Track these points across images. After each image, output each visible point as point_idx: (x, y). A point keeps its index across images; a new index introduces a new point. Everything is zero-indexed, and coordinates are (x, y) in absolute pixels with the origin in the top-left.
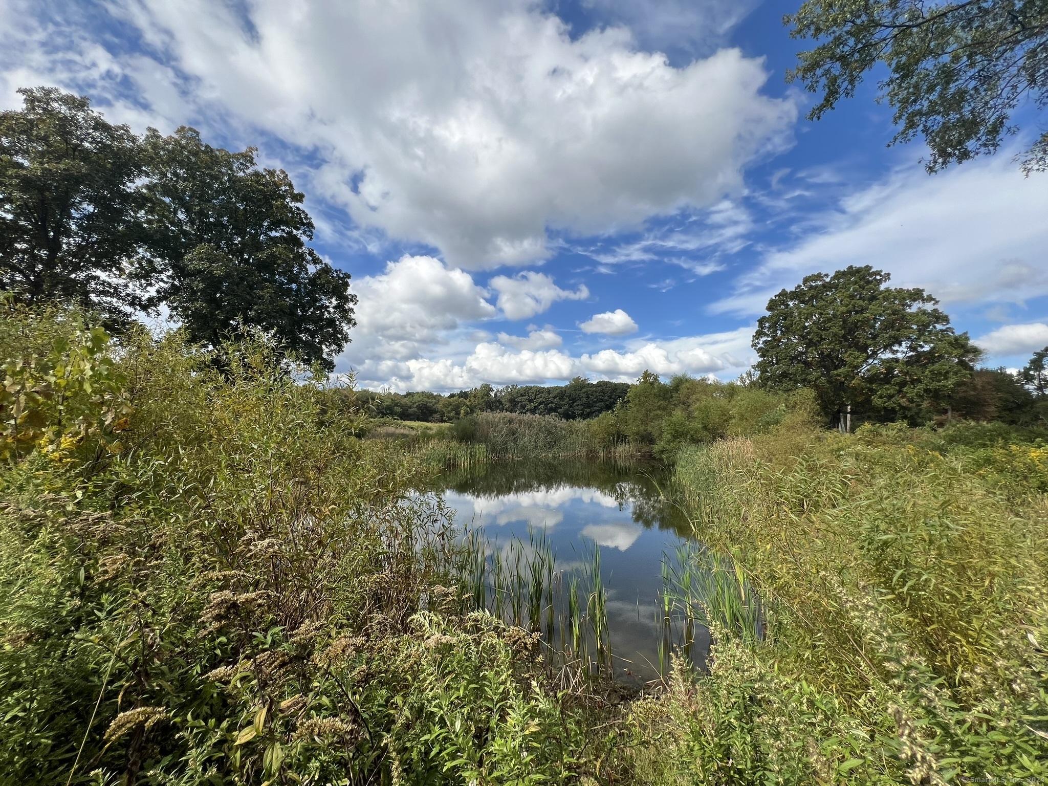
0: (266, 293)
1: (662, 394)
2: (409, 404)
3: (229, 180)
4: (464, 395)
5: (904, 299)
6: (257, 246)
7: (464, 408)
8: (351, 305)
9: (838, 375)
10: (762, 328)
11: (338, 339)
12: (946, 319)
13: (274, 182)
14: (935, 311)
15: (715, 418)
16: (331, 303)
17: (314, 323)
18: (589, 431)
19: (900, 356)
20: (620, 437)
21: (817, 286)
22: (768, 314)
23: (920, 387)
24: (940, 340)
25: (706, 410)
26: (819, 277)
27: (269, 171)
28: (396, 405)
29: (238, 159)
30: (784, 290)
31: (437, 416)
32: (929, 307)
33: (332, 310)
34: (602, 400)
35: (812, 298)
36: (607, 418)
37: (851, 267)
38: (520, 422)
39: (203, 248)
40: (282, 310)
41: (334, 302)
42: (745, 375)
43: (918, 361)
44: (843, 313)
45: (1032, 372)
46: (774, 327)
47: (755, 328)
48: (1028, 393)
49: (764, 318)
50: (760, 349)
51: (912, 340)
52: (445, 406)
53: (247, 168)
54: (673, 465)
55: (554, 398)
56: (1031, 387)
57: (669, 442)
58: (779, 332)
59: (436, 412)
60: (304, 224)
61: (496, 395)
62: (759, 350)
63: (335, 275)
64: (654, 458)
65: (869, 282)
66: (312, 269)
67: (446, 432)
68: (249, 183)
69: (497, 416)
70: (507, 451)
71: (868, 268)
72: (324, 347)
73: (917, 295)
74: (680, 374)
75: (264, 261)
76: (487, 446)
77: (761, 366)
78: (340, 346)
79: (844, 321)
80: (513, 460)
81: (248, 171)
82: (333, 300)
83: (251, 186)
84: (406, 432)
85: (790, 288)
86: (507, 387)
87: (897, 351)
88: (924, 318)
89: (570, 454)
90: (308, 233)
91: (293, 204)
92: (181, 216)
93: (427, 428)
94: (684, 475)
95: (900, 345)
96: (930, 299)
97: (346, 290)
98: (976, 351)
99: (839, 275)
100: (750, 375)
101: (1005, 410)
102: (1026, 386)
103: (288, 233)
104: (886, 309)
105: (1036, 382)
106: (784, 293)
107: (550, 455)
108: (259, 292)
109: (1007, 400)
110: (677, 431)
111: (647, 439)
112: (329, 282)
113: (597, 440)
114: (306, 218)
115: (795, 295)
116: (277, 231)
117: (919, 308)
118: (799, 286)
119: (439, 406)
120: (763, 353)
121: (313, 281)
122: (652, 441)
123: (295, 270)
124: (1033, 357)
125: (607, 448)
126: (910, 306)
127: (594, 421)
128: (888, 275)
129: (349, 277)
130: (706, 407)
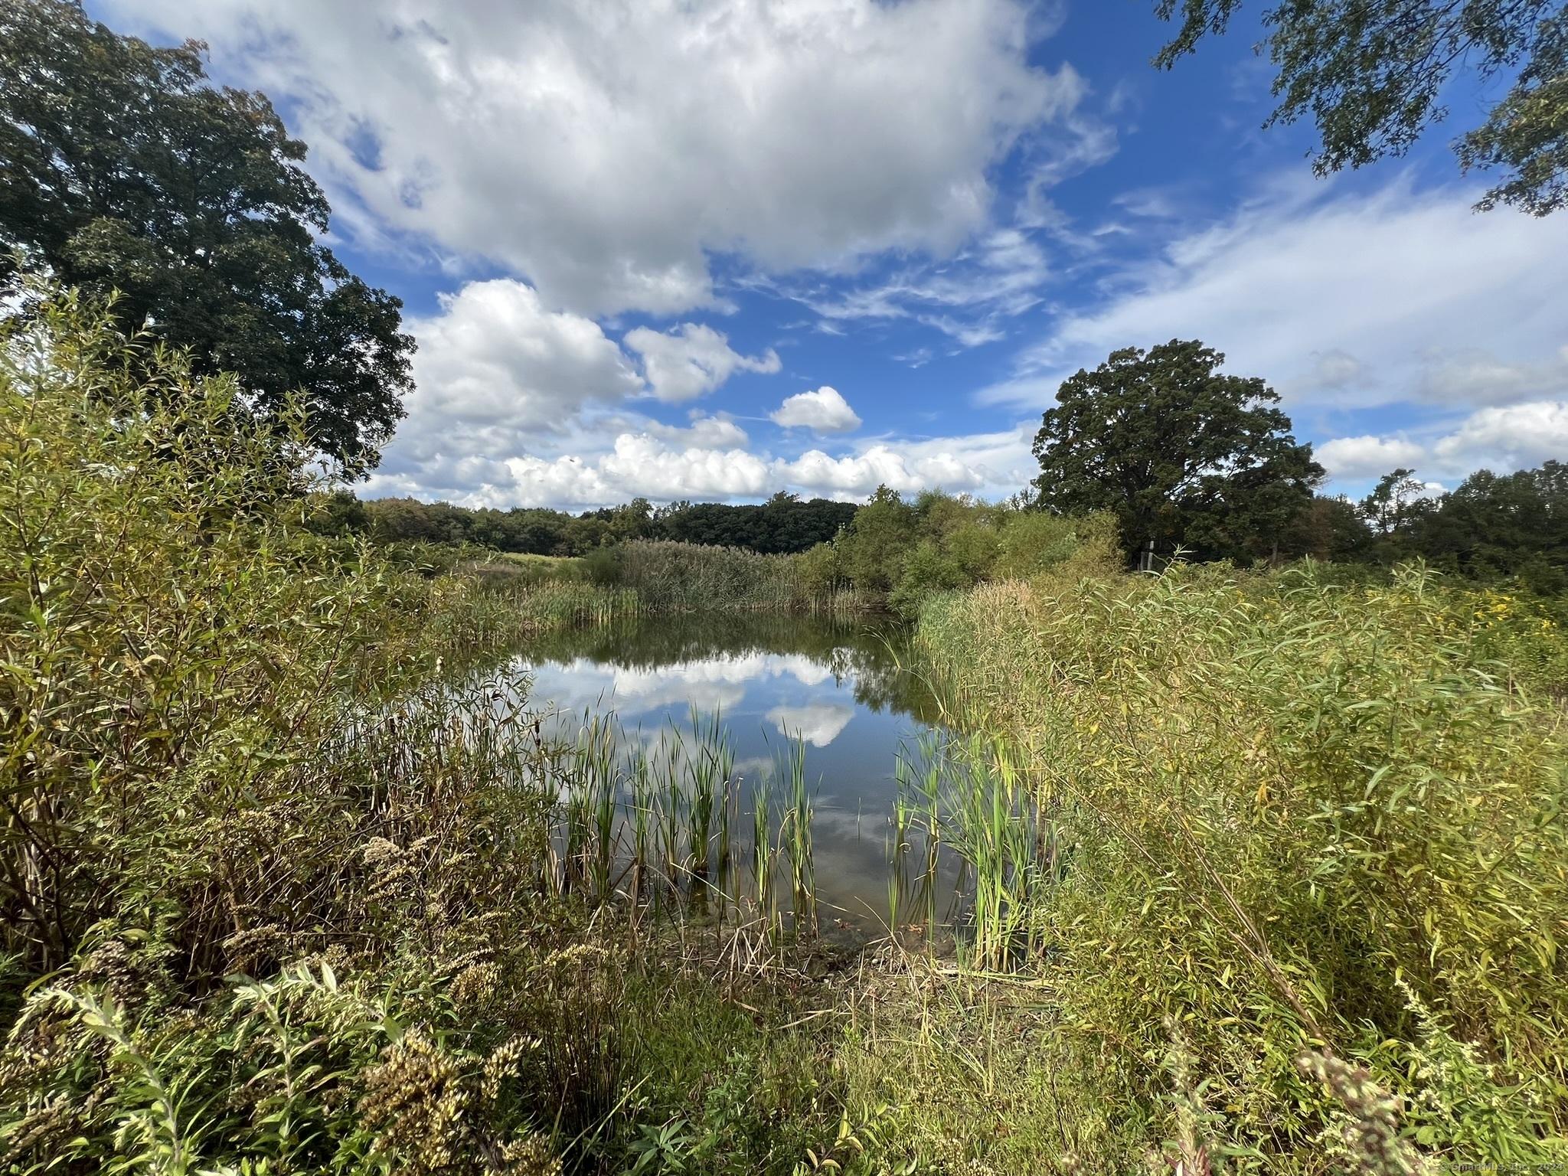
0: (244, 320)
1: (904, 518)
2: (517, 527)
3: (154, 100)
4: (606, 515)
5: (1240, 392)
6: (217, 234)
7: (606, 535)
8: (405, 354)
9: (1144, 497)
10: (1049, 426)
11: (385, 412)
12: (1286, 424)
13: (247, 117)
14: (1275, 411)
15: (977, 554)
16: (368, 348)
17: (338, 380)
18: (795, 571)
19: (1224, 473)
20: (841, 581)
21: (1126, 367)
22: (1058, 405)
23: (1246, 517)
24: (1277, 453)
25: (966, 544)
26: (1130, 353)
27: (234, 93)
28: (495, 528)
29: (169, 63)
30: (1082, 370)
31: (562, 546)
32: (1268, 405)
33: (371, 361)
34: (816, 528)
35: (1120, 383)
36: (823, 553)
37: (1175, 341)
38: (691, 557)
39: (104, 227)
40: (274, 355)
41: (375, 348)
42: (1019, 496)
43: (1246, 481)
44: (1159, 407)
45: (1376, 503)
46: (1063, 426)
47: (1040, 425)
48: (1367, 530)
49: (1052, 411)
50: (1044, 456)
51: (1242, 452)
52: (575, 531)
53: (190, 82)
54: (916, 620)
55: (746, 523)
56: (1372, 523)
57: (910, 587)
58: (1071, 433)
59: (560, 540)
60: (309, 202)
61: (656, 516)
62: (1043, 458)
63: (373, 298)
64: (889, 612)
65: (1196, 365)
66: (329, 285)
67: (575, 568)
68: (194, 110)
69: (657, 546)
70: (670, 599)
71: (1197, 344)
72: (359, 424)
73: (1255, 387)
74: (930, 490)
75: (233, 263)
76: (639, 593)
77: (1044, 482)
78: (387, 423)
79: (1160, 420)
80: (680, 613)
81: (192, 88)
82: (372, 343)
83: (199, 117)
84: (509, 569)
85: (1091, 369)
86: (674, 504)
87: (1222, 467)
88: (1261, 420)
89: (767, 604)
90: (318, 219)
91: (285, 162)
92: (59, 163)
93: (544, 563)
94: (929, 634)
95: (1227, 458)
96: (1271, 394)
97: (394, 327)
98: (1318, 470)
99: (1158, 352)
100: (1025, 496)
101: (1339, 552)
102: (1367, 521)
103: (280, 216)
104: (1215, 404)
105: (1380, 515)
106: (1081, 376)
107: (737, 607)
108: (227, 320)
109: (1342, 539)
110: (923, 572)
111: (881, 584)
112: (362, 311)
113: (809, 584)
114: (313, 190)
115: (1096, 379)
116: (257, 210)
117: (1256, 407)
118: (1103, 366)
119: (564, 532)
120: (1047, 462)
121: (332, 306)
122: (886, 587)
123: (299, 283)
124: (1381, 482)
125: (821, 596)
126: (1244, 403)
127: (804, 557)
128: (1222, 355)
129: (399, 304)
130: (965, 537)
